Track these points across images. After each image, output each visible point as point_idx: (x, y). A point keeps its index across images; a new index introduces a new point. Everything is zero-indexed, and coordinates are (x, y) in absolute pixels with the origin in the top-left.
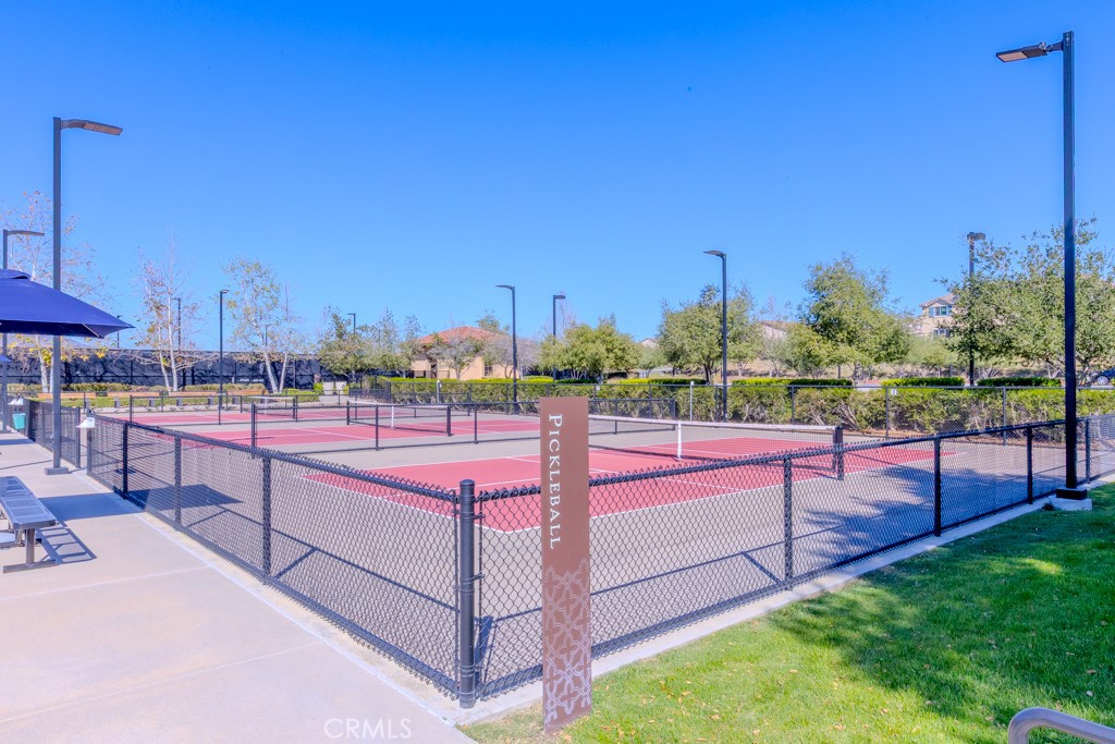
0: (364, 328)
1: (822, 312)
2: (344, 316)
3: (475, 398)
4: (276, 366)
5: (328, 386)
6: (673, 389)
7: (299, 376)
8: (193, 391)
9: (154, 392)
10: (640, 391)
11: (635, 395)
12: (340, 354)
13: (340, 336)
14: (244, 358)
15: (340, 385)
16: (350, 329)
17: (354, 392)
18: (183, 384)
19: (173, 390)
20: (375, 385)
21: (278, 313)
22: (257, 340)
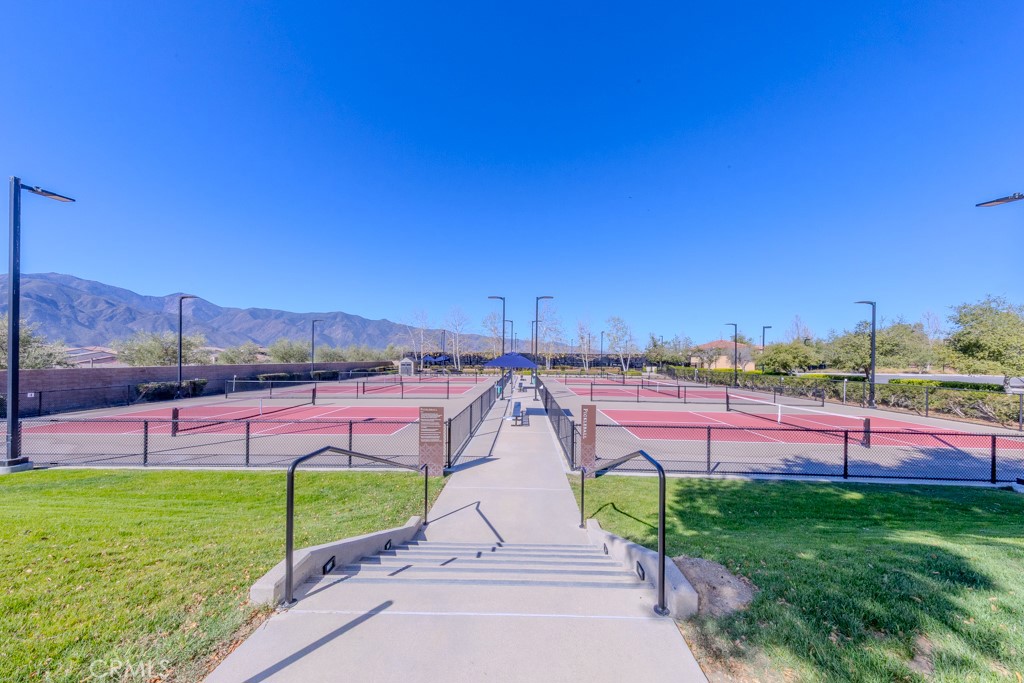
0: (666, 343)
1: (962, 338)
2: (657, 337)
3: (715, 379)
4: (625, 360)
5: (648, 369)
6: (835, 382)
7: (636, 364)
8: (594, 370)
9: (579, 370)
10: (812, 381)
11: (808, 384)
12: (654, 355)
13: (655, 346)
14: (612, 357)
15: (654, 368)
16: (659, 343)
17: (659, 372)
18: (590, 367)
19: (586, 369)
20: (668, 369)
21: (627, 338)
22: (618, 349)
